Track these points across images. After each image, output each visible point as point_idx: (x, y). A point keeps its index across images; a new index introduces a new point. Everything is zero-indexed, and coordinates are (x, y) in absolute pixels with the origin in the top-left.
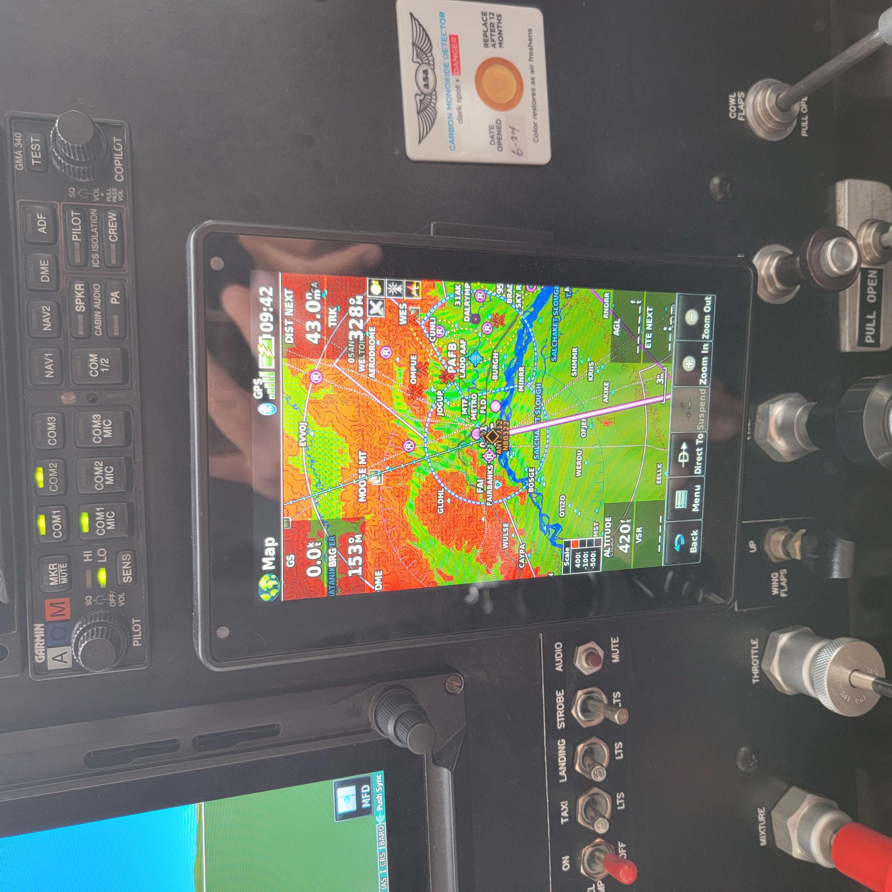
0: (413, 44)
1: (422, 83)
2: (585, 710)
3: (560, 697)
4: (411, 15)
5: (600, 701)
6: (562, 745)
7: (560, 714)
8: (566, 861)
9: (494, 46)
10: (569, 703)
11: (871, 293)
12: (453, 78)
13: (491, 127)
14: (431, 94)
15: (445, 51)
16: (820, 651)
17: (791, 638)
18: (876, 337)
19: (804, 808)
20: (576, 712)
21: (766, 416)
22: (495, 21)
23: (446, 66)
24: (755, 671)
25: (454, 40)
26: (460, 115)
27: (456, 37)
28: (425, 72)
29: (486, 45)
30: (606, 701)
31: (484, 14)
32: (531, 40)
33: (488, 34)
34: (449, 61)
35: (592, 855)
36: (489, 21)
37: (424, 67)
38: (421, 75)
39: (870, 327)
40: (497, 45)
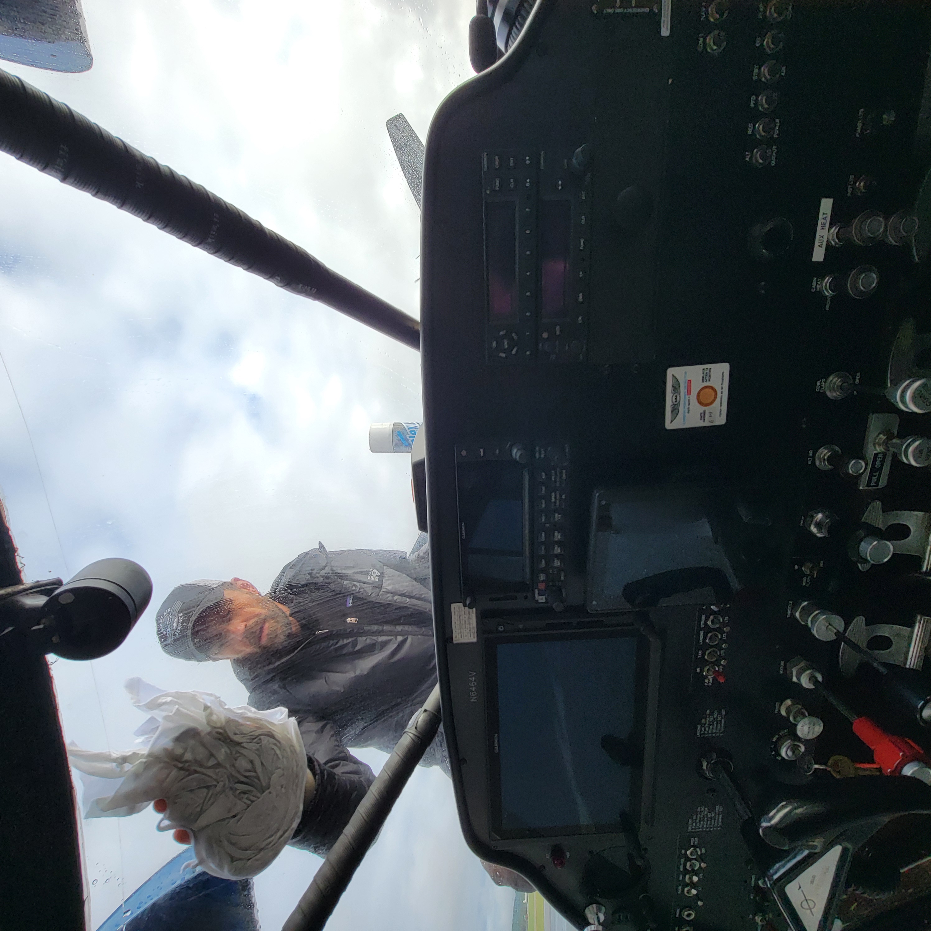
0: (673, 386)
1: (674, 400)
2: (713, 622)
3: (703, 617)
4: (673, 375)
5: (719, 620)
6: (702, 633)
7: (702, 622)
8: (698, 670)
9: (706, 381)
10: (707, 619)
11: (878, 463)
12: (687, 397)
13: (701, 414)
14: (677, 404)
15: (685, 387)
16: (819, 613)
17: (807, 604)
18: (877, 483)
19: (802, 664)
20: (709, 623)
21: (812, 517)
22: (708, 371)
23: (685, 392)
24: (789, 612)
25: (690, 381)
26: (689, 411)
27: (691, 381)
28: (676, 396)
29: (703, 382)
30: (721, 620)
31: (703, 369)
32: (723, 377)
33: (704, 377)
34: (686, 390)
35: (708, 670)
36: (705, 372)
37: (676, 394)
38: (674, 397)
39: (875, 479)
40: (708, 380)
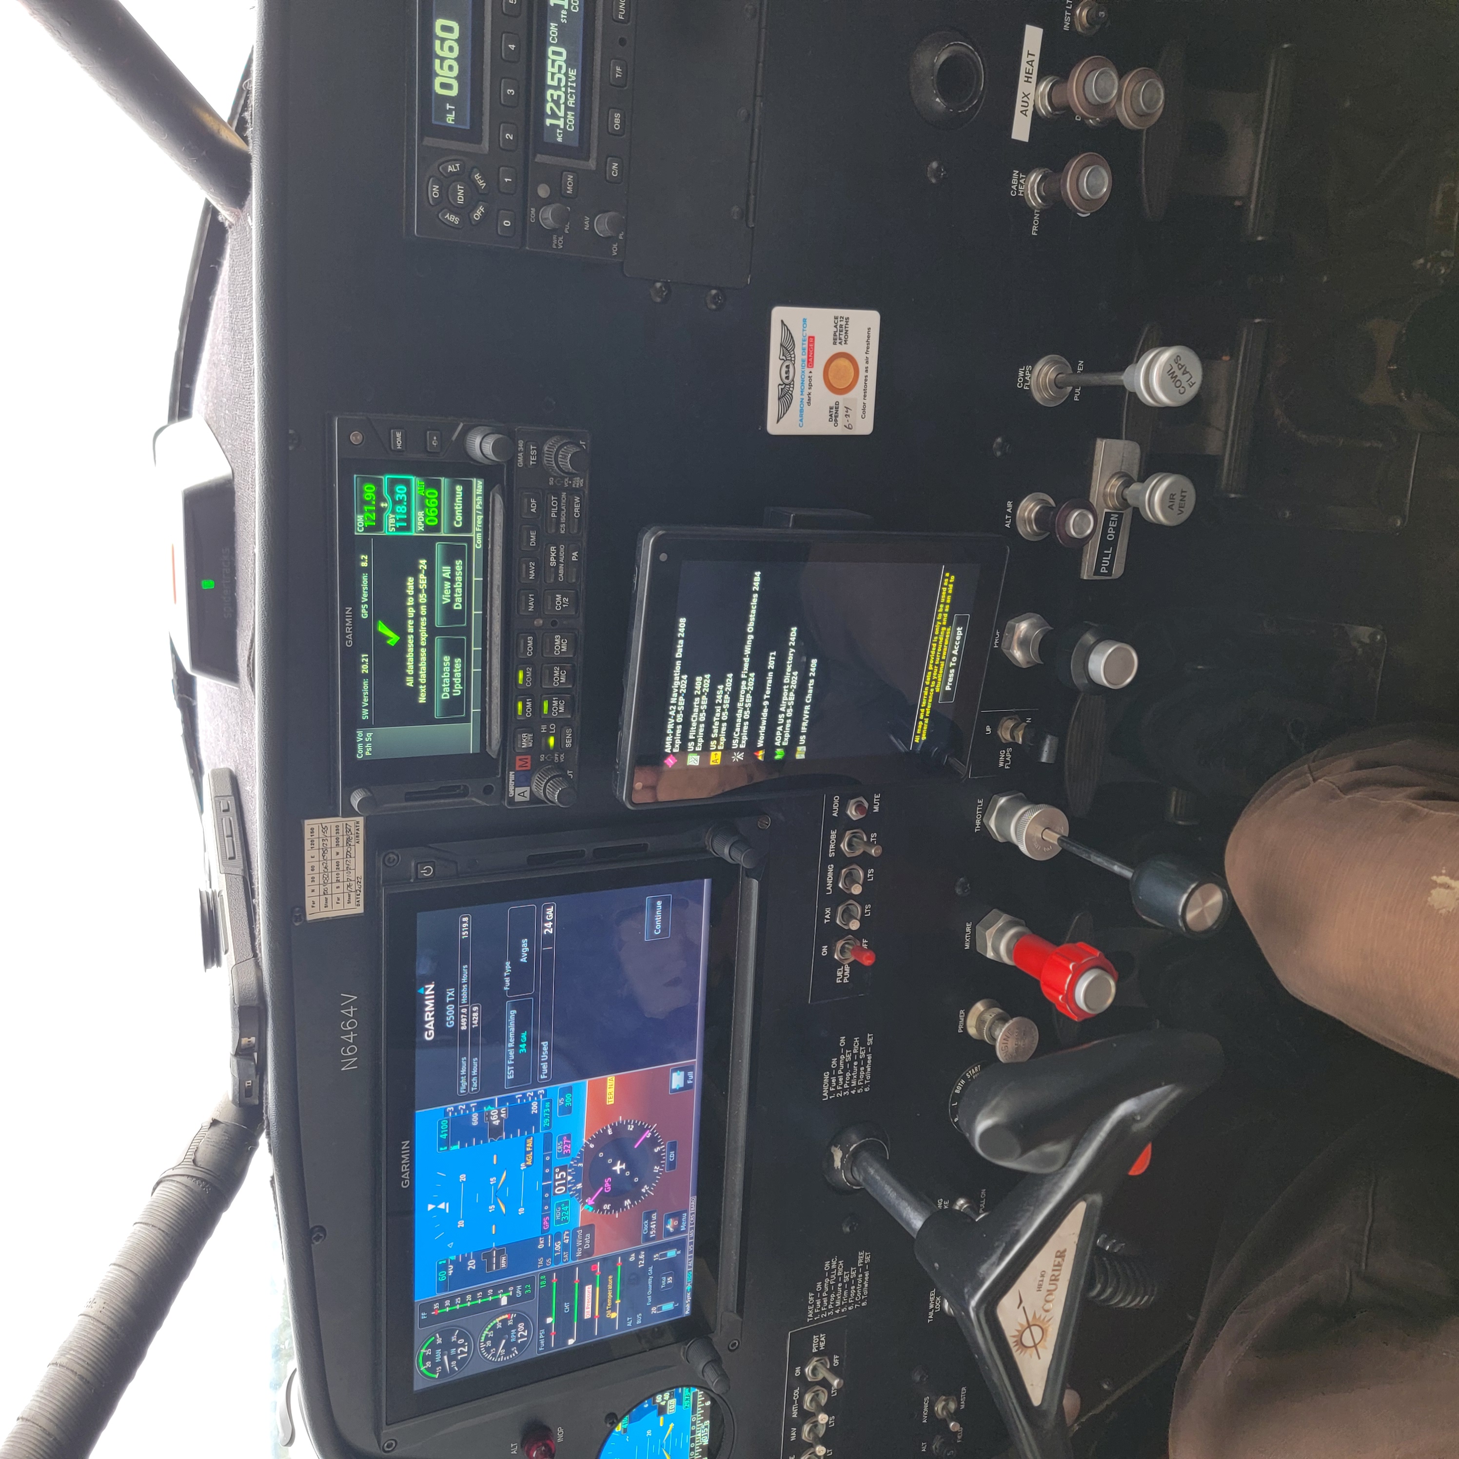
0: (781, 345)
1: (784, 375)
2: (850, 845)
3: (833, 835)
4: (782, 321)
5: (862, 839)
6: (831, 868)
7: (832, 846)
8: (825, 949)
9: (840, 343)
10: (839, 840)
11: (1111, 531)
12: (807, 370)
13: (831, 408)
14: (790, 384)
15: (804, 349)
16: (1024, 813)
17: (1008, 801)
18: (1110, 568)
19: (1000, 924)
20: (844, 846)
21: (1013, 630)
22: (843, 323)
23: (803, 361)
24: (978, 823)
25: (811, 340)
26: (809, 400)
27: (813, 337)
28: (788, 367)
29: (835, 343)
30: (865, 839)
31: (836, 318)
32: (869, 337)
33: (837, 334)
34: (806, 357)
35: (843, 947)
36: (839, 323)
37: (787, 363)
38: (784, 369)
39: (1106, 560)
40: (843, 342)
